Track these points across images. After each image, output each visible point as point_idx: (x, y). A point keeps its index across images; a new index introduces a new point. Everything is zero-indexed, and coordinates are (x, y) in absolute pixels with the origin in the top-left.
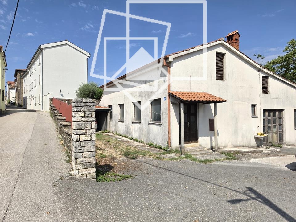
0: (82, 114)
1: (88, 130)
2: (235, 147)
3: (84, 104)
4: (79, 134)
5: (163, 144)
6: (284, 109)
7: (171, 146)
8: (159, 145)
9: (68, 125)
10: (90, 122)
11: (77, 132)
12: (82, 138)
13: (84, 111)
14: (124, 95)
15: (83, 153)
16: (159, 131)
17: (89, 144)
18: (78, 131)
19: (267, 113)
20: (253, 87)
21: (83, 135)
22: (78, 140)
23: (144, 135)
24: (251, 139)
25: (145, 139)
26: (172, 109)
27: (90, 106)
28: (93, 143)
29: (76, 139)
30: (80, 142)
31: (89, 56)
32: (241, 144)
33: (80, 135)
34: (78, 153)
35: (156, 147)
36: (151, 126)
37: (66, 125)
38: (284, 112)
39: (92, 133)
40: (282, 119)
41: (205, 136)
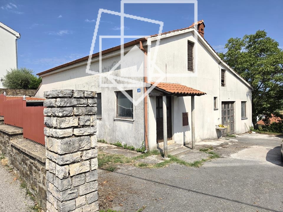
0: (74, 122)
1: (85, 152)
2: (203, 140)
3: (77, 101)
4: (68, 163)
5: (136, 144)
6: (235, 101)
7: (148, 147)
8: (131, 145)
9: (18, 133)
10: (87, 135)
11: (65, 159)
12: (74, 169)
13: (76, 116)
14: (75, 85)
15: (76, 199)
16: (131, 129)
17: (87, 179)
18: (68, 157)
19: (223, 105)
20: (215, 80)
21: (76, 164)
22: (68, 175)
23: (106, 134)
24: (213, 131)
25: (109, 138)
26: (149, 103)
27: (88, 106)
28: (93, 175)
29: (63, 174)
30: (70, 179)
31: (19, 36)
32: (207, 138)
33: (70, 164)
34: (68, 202)
35: (126, 148)
36: (117, 123)
37: (12, 133)
38: (234, 103)
39: (93, 156)
40: (233, 111)
41: (179, 132)
